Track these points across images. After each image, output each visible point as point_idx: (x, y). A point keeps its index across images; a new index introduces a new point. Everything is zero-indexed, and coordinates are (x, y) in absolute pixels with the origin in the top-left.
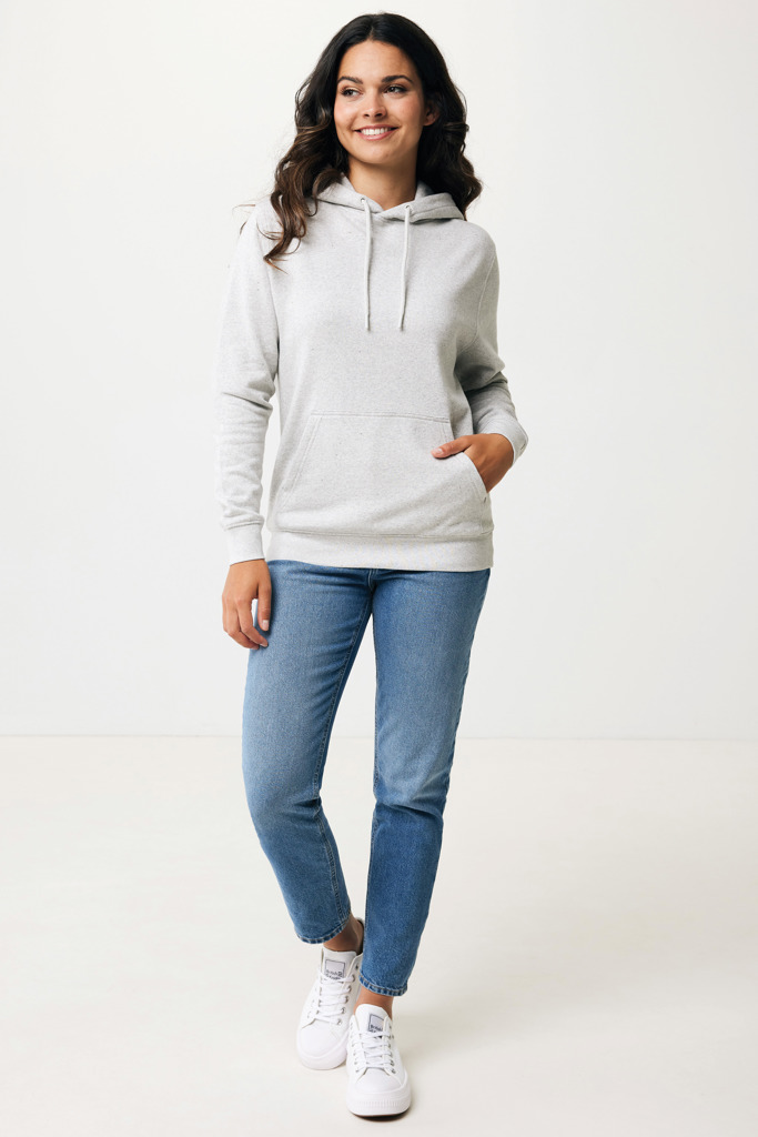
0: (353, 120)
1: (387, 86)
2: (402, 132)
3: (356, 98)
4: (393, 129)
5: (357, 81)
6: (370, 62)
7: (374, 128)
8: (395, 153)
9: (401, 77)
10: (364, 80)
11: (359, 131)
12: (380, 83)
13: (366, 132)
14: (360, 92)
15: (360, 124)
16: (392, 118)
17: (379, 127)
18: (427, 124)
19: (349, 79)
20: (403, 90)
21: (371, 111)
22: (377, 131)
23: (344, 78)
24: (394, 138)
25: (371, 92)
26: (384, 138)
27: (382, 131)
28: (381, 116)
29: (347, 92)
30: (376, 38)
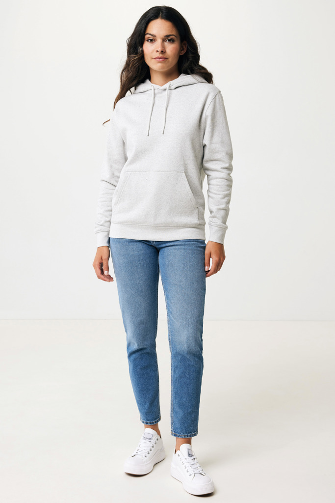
5: (154, 36)
6: (159, 28)
9: (173, 35)
10: (157, 36)
12: (163, 38)
14: (155, 41)
19: (150, 34)
20: (173, 41)
23: (148, 34)
25: (159, 41)
28: (163, 52)
29: (149, 40)
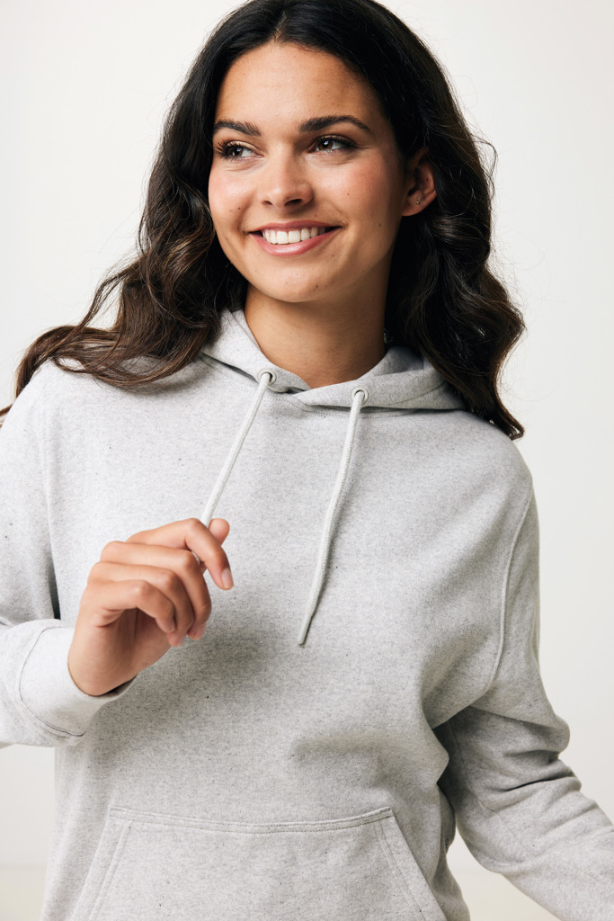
0: (244, 208)
1: (313, 137)
2: (348, 237)
3: (248, 166)
4: (330, 229)
5: (249, 130)
7: (287, 228)
8: (335, 280)
9: (344, 119)
10: (263, 128)
11: (259, 233)
12: (297, 133)
13: (272, 237)
14: (259, 151)
15: (256, 219)
16: (326, 207)
17: (299, 227)
18: (410, 213)
20: (349, 146)
21: (277, 192)
22: (294, 236)
24: (331, 248)
25: (278, 152)
26: (309, 252)
27: (305, 234)
28: (299, 206)
29: (231, 151)
30: (290, 36)
